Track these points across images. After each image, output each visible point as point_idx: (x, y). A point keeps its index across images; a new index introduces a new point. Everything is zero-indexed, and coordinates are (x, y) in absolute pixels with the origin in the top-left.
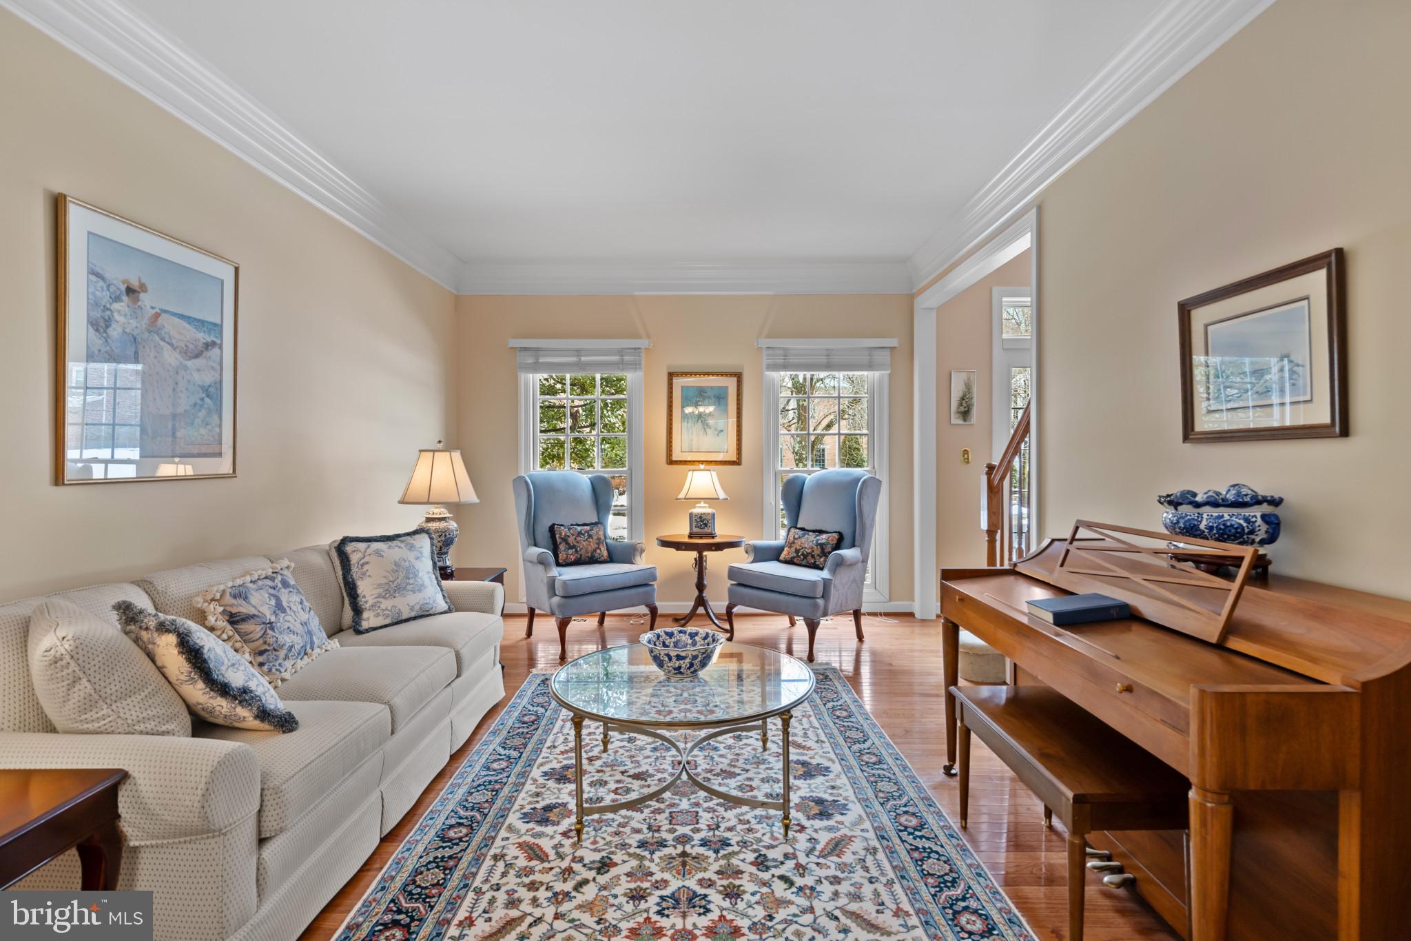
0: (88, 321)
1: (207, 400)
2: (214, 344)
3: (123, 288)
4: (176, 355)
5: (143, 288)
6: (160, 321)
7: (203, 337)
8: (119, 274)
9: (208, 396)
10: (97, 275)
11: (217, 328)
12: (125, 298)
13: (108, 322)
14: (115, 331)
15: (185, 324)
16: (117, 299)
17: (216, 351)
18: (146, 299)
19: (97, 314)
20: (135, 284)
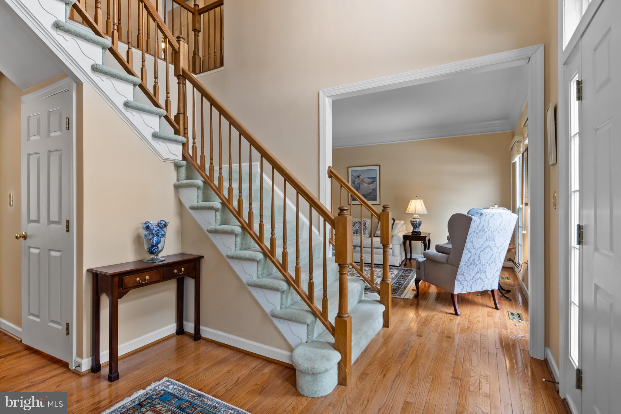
0: (352, 183)
1: (373, 191)
2: (375, 181)
3: (357, 176)
4: (367, 184)
5: (360, 175)
6: (363, 180)
7: (372, 180)
8: (356, 175)
9: (374, 190)
10: (353, 176)
11: (375, 178)
12: (357, 178)
13: (355, 182)
14: (356, 183)
15: (369, 179)
16: (356, 178)
17: (375, 182)
18: (361, 177)
19: (353, 181)
20: (359, 175)
